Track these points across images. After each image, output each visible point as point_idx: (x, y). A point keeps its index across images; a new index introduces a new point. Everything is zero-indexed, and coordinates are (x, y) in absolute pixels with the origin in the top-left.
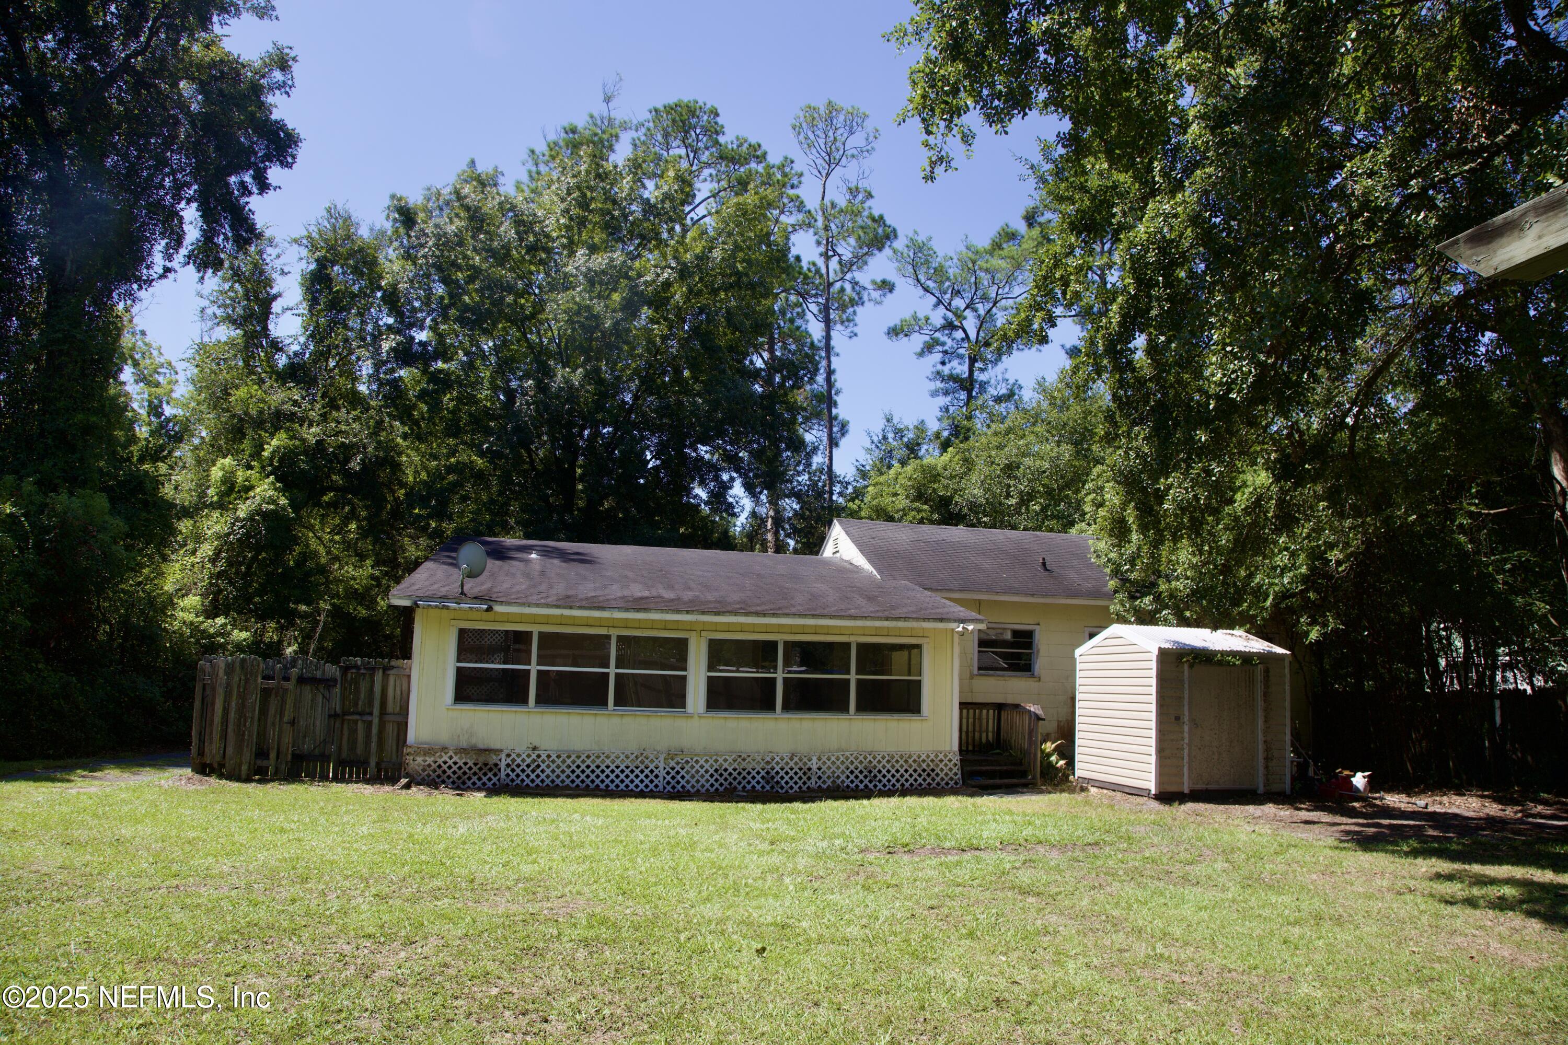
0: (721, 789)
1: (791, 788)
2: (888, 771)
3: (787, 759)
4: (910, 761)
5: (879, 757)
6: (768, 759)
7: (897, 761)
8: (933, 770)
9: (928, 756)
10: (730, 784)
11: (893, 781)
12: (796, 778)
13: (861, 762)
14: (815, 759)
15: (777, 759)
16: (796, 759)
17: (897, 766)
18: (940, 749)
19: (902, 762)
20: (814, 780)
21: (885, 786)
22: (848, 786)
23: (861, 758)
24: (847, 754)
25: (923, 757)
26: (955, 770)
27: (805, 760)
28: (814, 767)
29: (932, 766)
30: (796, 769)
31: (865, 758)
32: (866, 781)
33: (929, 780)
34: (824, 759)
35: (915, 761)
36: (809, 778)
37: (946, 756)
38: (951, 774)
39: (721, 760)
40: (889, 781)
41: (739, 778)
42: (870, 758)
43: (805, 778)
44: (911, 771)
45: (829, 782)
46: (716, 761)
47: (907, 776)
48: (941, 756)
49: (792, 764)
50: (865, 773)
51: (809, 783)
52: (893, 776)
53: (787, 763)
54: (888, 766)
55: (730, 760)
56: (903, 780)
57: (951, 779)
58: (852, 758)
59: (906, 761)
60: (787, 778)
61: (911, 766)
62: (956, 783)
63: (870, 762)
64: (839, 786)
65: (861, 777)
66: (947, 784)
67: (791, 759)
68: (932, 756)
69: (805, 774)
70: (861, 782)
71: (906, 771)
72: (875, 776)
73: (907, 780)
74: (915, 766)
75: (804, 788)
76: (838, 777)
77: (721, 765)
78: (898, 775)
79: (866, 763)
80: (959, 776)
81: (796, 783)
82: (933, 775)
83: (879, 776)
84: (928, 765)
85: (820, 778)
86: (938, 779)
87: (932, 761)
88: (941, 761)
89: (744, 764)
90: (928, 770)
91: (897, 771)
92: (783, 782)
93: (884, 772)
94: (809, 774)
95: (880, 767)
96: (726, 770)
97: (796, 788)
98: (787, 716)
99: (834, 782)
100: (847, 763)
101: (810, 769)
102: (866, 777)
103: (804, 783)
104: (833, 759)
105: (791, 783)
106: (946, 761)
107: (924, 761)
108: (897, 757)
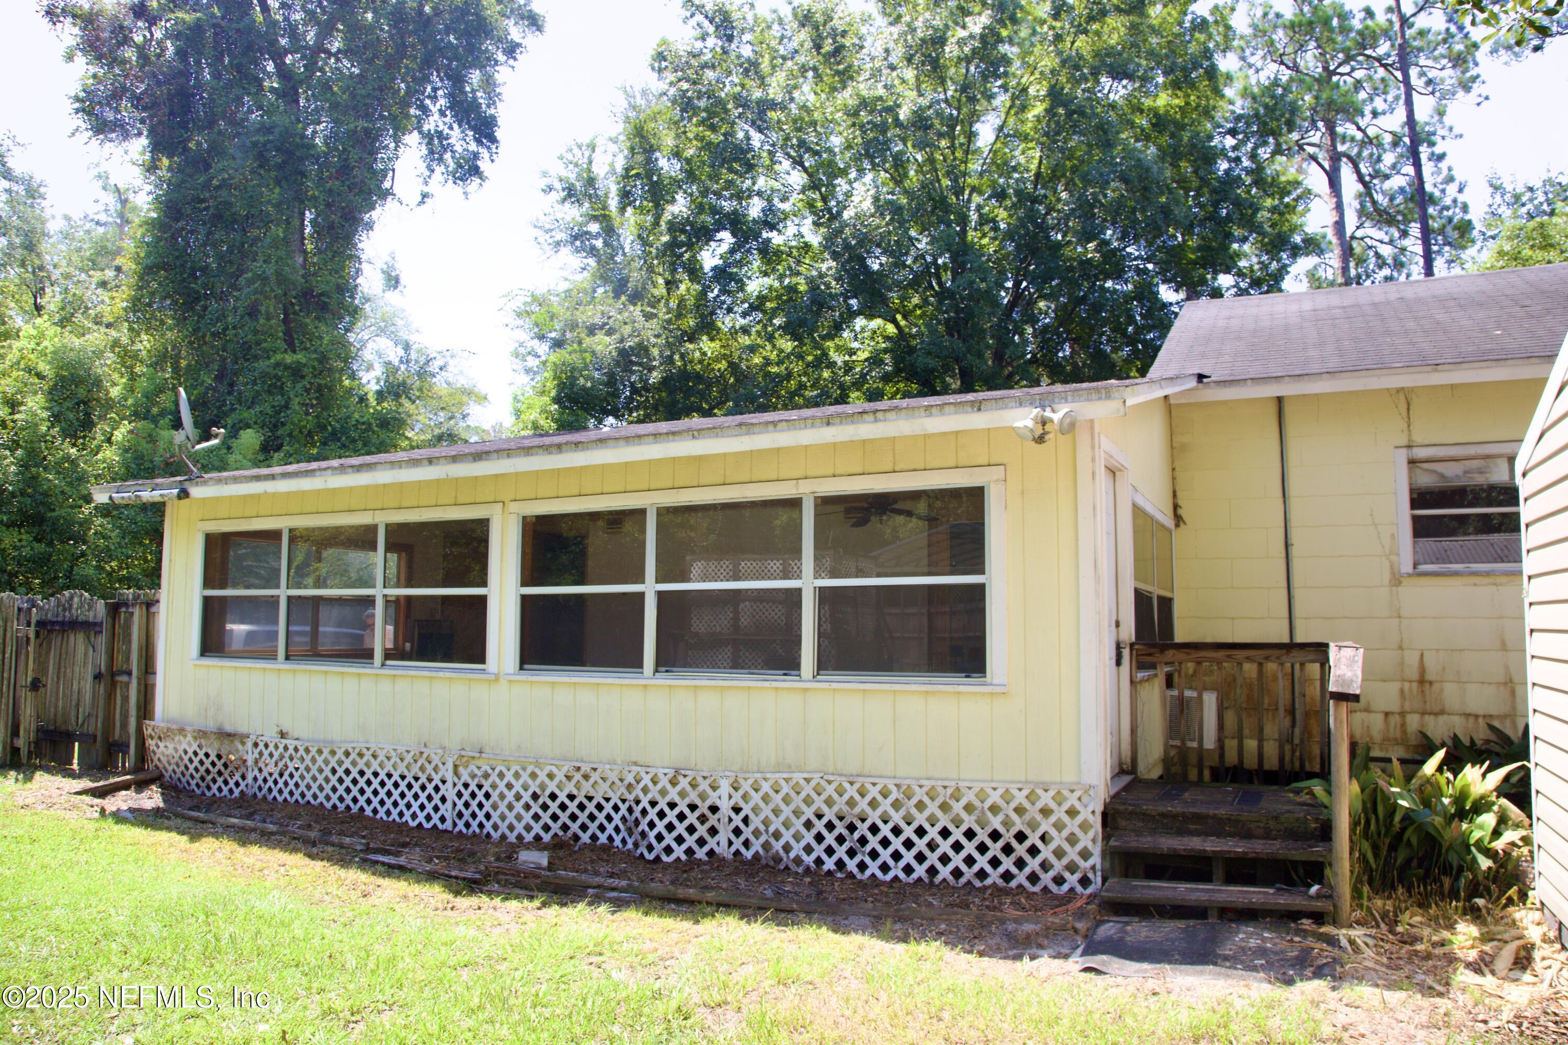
0: (546, 837)
1: (668, 850)
2: (897, 831)
3: (664, 782)
4: (958, 807)
5: (874, 792)
6: (630, 779)
7: (920, 806)
8: (1021, 837)
9: (1007, 797)
10: (565, 827)
11: (908, 857)
12: (681, 828)
13: (829, 802)
14: (725, 787)
15: (646, 780)
16: (684, 783)
17: (920, 819)
18: (1046, 778)
19: (933, 808)
20: (725, 834)
21: (885, 868)
22: (798, 861)
23: (830, 790)
24: (798, 777)
25: (995, 798)
26: (1085, 841)
27: (704, 786)
28: (725, 807)
29: (1019, 825)
30: (682, 807)
31: (840, 792)
32: (841, 852)
33: (1007, 863)
34: (746, 786)
35: (969, 808)
36: (713, 831)
37: (1059, 799)
38: (1072, 854)
39: (542, 776)
40: (897, 856)
41: (583, 817)
42: (851, 792)
43: (702, 830)
44: (957, 835)
45: (757, 846)
46: (534, 776)
47: (945, 846)
48: (1046, 799)
49: (673, 795)
50: (840, 829)
51: (711, 843)
52: (908, 844)
53: (663, 792)
54: (897, 818)
55: (560, 776)
56: (933, 858)
57: (1072, 868)
58: (808, 790)
59: (944, 807)
60: (660, 826)
61: (958, 823)
62: (1085, 881)
63: (851, 803)
64: (777, 859)
65: (830, 839)
66: (1059, 880)
67: (674, 783)
68: (1020, 798)
69: (703, 819)
70: (830, 851)
71: (945, 833)
72: (863, 841)
73: (945, 859)
74: (969, 821)
75: (701, 854)
76: (777, 835)
77: (543, 787)
78: (921, 844)
79: (840, 804)
80: (1096, 859)
81: (680, 840)
82: (1020, 850)
83: (873, 842)
84: (1007, 823)
85: (737, 832)
86: (1033, 864)
87: (1019, 810)
88: (1046, 812)
89: (587, 787)
90: (1008, 837)
91: (921, 832)
92: (652, 835)
93: (885, 831)
94: (712, 820)
95: (874, 817)
96: (553, 797)
97: (679, 852)
98: (664, 680)
99: (766, 846)
100: (798, 801)
101: (714, 809)
102: (840, 839)
103: (701, 842)
104: (766, 787)
105: (669, 839)
106: (1060, 814)
107: (994, 809)
108: (920, 794)
